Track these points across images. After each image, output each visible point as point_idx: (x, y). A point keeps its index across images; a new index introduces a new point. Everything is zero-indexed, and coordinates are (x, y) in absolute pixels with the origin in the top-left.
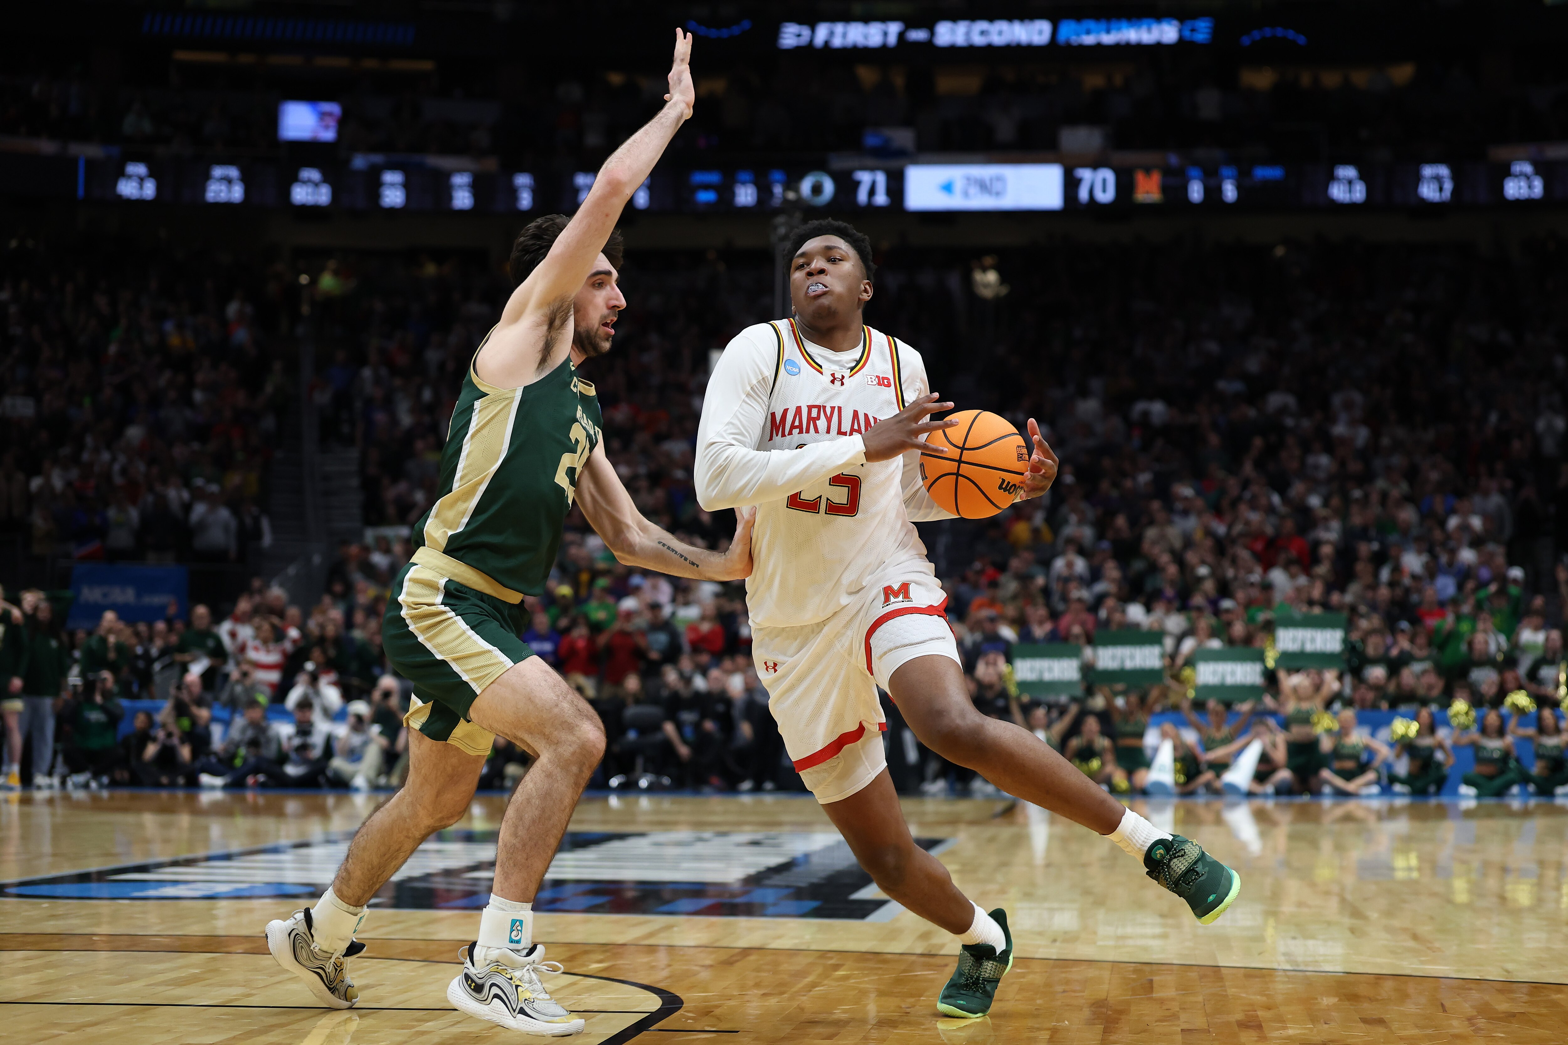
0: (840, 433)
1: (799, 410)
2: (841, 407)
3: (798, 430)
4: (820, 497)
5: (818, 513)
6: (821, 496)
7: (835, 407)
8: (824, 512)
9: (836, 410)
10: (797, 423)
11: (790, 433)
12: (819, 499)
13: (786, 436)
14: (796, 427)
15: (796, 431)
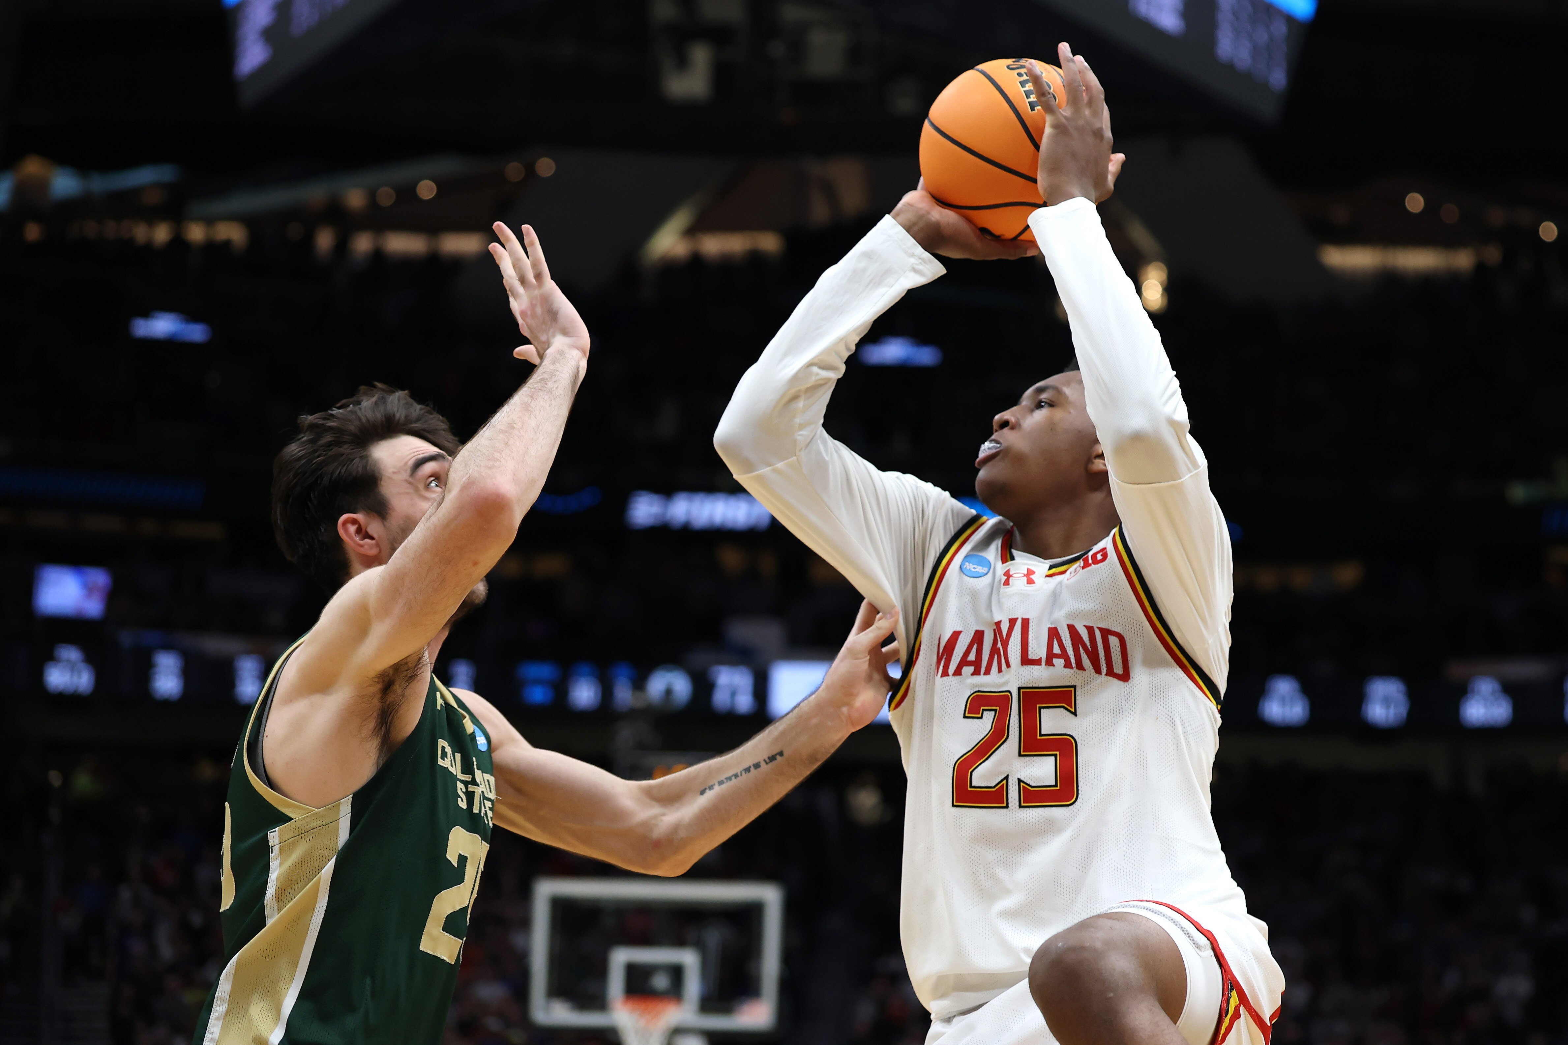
0: (1026, 661)
1: (978, 637)
2: (1028, 619)
3: (971, 669)
4: (1007, 778)
5: (1007, 807)
6: (1008, 776)
7: (1016, 619)
8: (1017, 804)
9: (1018, 625)
10: (972, 657)
11: (958, 672)
12: (1005, 782)
13: (948, 675)
14: (970, 664)
15: (968, 670)
